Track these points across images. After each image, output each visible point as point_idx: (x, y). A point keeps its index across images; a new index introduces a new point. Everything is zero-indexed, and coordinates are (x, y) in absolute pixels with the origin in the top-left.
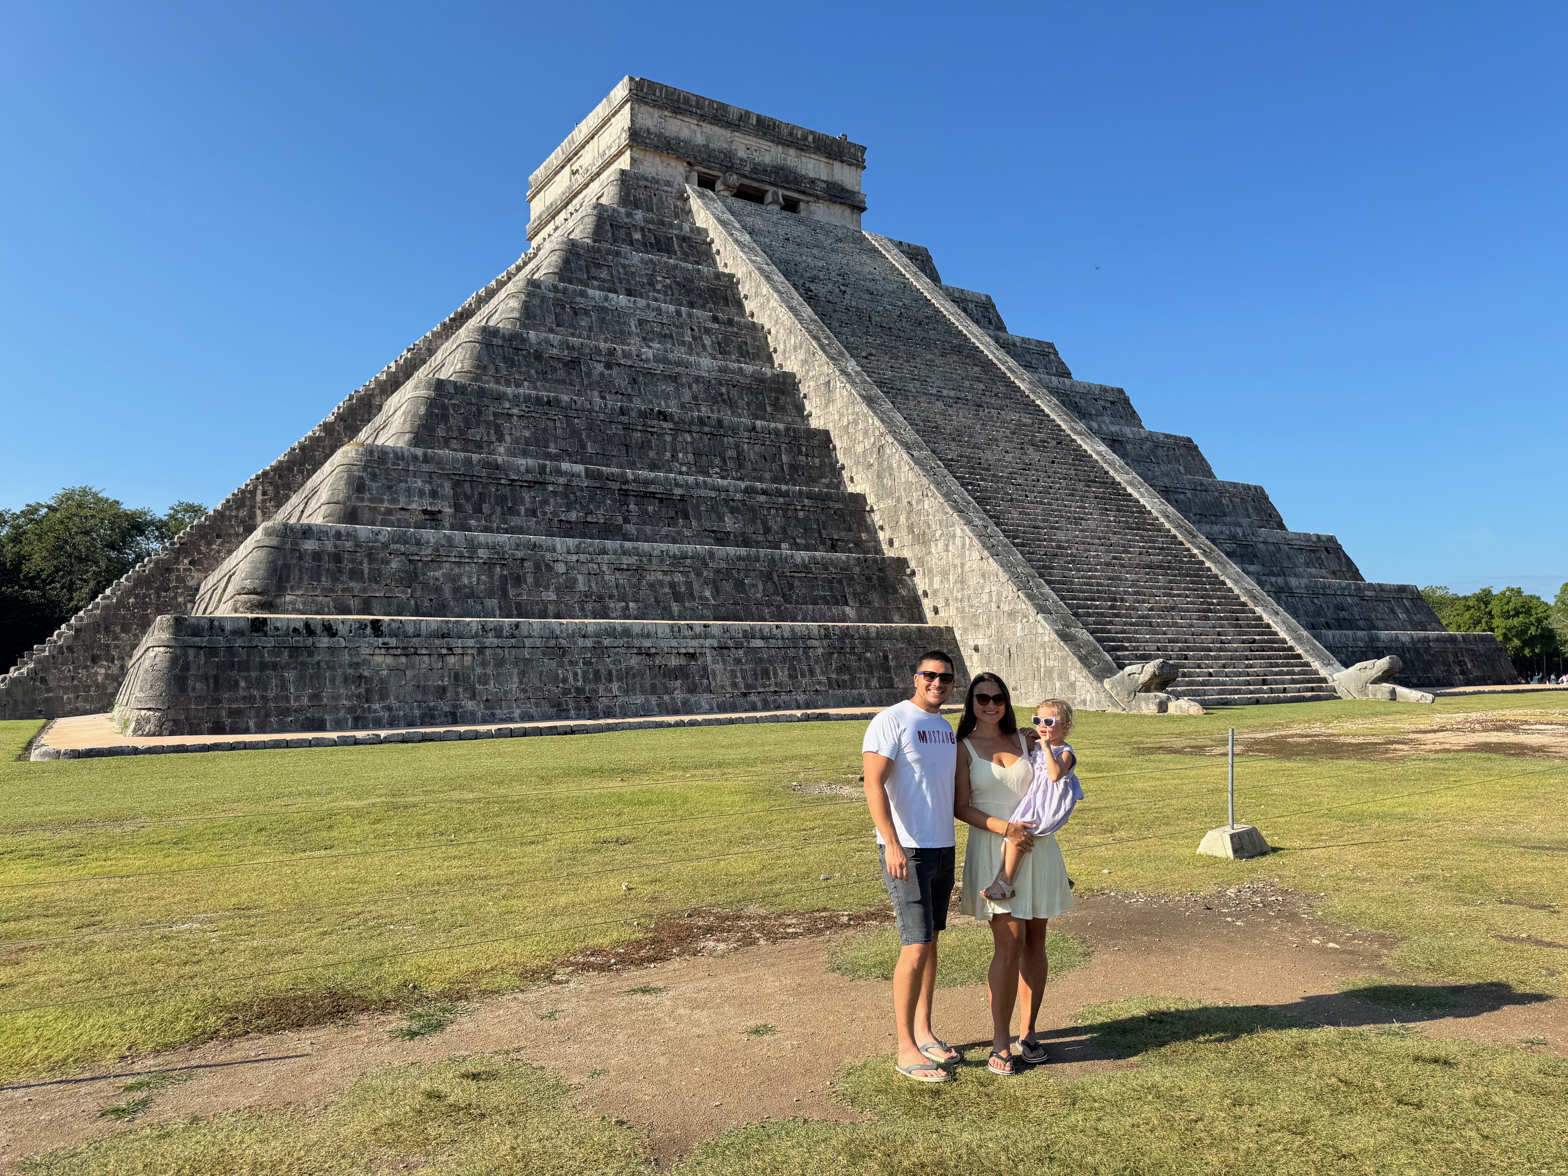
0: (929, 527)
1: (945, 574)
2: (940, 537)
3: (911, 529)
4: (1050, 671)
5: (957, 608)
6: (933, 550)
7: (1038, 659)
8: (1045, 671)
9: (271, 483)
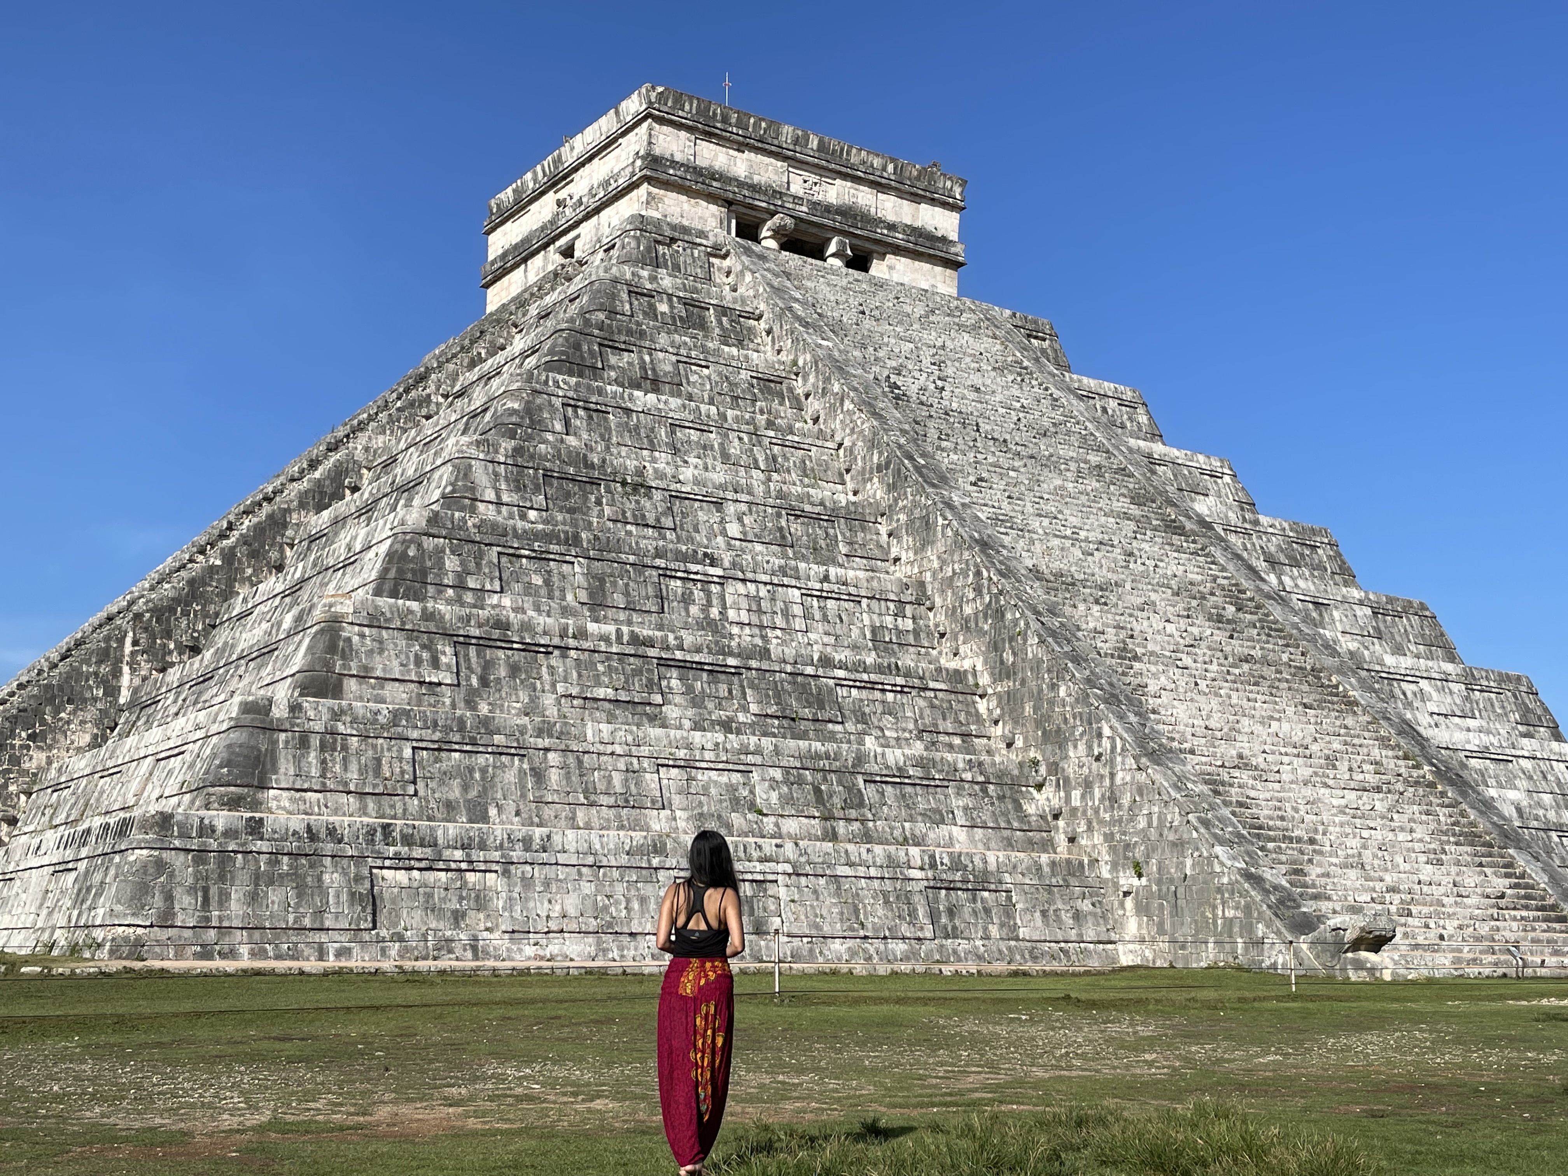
0: (1066, 720)
1: (1088, 785)
2: (1082, 735)
3: (1038, 724)
4: (1229, 923)
5: (1105, 835)
6: (1071, 754)
7: (1214, 907)
8: (1224, 925)
9: (146, 630)
